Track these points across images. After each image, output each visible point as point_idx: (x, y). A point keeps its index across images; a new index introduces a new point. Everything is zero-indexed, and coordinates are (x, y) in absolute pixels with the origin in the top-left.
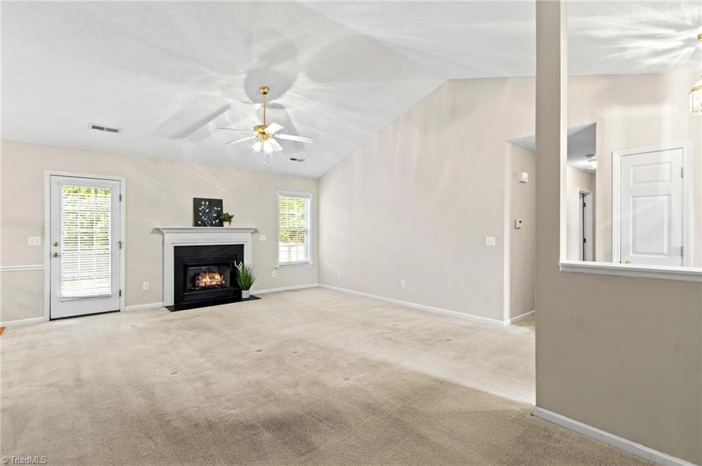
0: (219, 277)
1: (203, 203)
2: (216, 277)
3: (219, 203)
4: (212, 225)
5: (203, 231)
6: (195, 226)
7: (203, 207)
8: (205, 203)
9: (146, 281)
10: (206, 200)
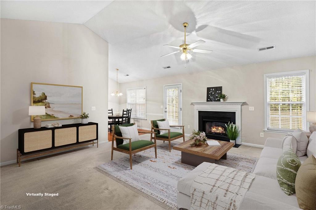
0: (221, 129)
1: (211, 89)
2: (219, 129)
3: (220, 88)
4: (215, 101)
5: (211, 104)
6: (207, 101)
7: (211, 92)
8: (212, 89)
9: (189, 125)
10: (212, 88)
